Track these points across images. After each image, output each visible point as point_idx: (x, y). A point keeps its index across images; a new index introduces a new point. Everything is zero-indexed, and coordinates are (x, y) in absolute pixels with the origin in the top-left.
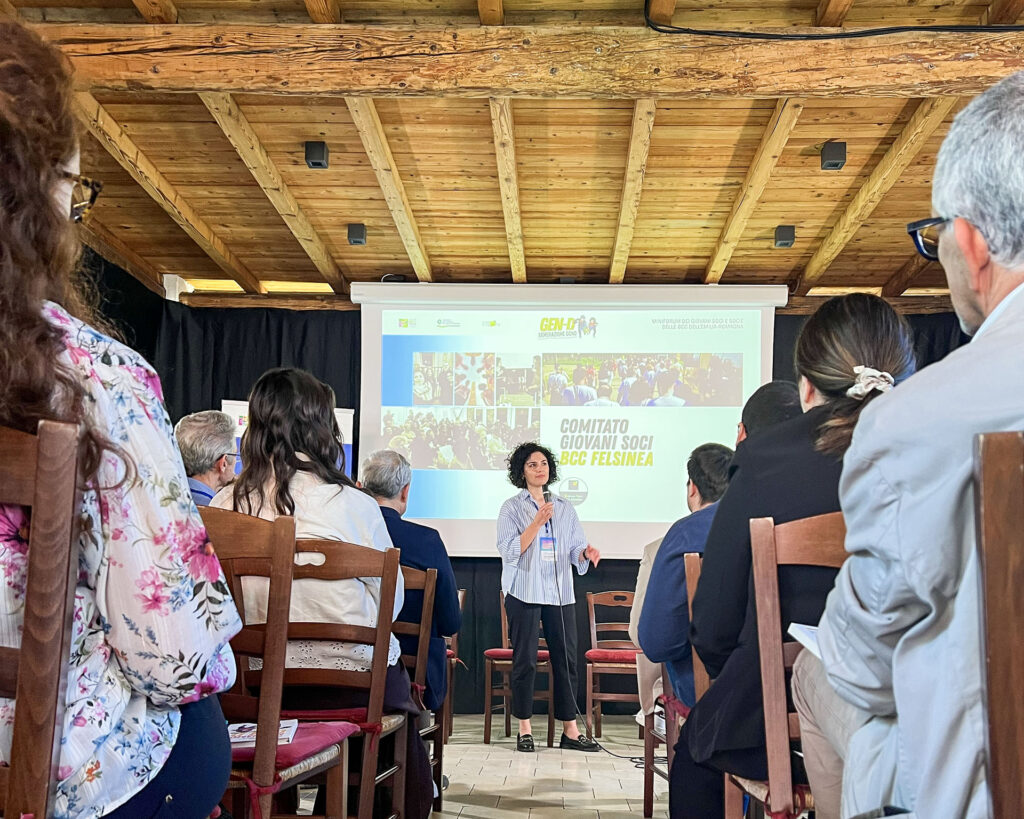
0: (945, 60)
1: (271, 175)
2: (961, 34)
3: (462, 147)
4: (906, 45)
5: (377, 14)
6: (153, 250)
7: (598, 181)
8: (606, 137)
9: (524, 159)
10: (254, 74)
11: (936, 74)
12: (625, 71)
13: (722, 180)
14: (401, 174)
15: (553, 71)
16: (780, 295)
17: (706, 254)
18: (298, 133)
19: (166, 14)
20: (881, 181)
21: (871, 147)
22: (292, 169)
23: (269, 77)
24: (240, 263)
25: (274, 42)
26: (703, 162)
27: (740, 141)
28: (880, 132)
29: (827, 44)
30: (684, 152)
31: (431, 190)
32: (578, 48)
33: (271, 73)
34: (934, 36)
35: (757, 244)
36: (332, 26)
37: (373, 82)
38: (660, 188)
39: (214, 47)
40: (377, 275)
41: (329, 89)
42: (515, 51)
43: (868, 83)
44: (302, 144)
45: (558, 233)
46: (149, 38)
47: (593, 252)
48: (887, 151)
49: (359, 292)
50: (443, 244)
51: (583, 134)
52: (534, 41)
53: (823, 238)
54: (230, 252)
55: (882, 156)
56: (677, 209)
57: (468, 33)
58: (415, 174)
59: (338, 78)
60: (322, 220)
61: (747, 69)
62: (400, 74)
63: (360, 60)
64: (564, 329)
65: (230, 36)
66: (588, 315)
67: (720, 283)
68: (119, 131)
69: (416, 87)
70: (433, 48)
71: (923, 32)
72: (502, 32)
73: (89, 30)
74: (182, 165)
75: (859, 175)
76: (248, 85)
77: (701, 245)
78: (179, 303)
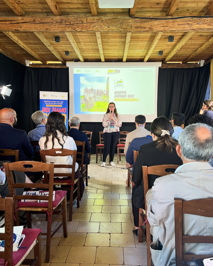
0: (195, 24)
1: (48, 43)
2: (198, 18)
3: (89, 37)
4: (186, 21)
5: (69, 13)
6: (23, 56)
7: (120, 43)
8: (121, 35)
9: (103, 39)
10: (43, 28)
11: (192, 27)
12: (124, 27)
13: (147, 43)
14: (76, 42)
15: (108, 27)
16: (160, 64)
17: (144, 56)
18: (53, 35)
19: (22, 14)
20: (181, 44)
21: (180, 37)
22: (52, 41)
23: (46, 29)
24: (42, 58)
25: (47, 21)
26: (143, 40)
27: (151, 36)
28: (181, 34)
29: (169, 21)
30: (139, 38)
31: (83, 45)
32: (114, 22)
34: (192, 19)
35: (155, 54)
36: (59, 17)
37: (69, 30)
38: (133, 44)
39: (33, 22)
40: (72, 60)
41: (59, 31)
42: (100, 23)
43: (178, 29)
44: (54, 37)
45: (111, 53)
46: (19, 20)
47: (119, 56)
48: (183, 37)
49: (68, 64)
50: (86, 54)
51: (116, 35)
52: (104, 20)
53: (169, 53)
54: (40, 56)
55: (182, 38)
57: (90, 18)
58: (80, 42)
59: (61, 29)
60: (59, 51)
61: (151, 26)
62: (75, 28)
63: (66, 25)
64: (113, 72)
65: (37, 19)
67: (147, 62)
68: (13, 35)
69: (78, 31)
70: (82, 22)
71: (190, 18)
72: (97, 18)
73: (6, 18)
74: (28, 41)
75: (177, 42)
76: (42, 30)
77: (143, 54)
78: (29, 67)
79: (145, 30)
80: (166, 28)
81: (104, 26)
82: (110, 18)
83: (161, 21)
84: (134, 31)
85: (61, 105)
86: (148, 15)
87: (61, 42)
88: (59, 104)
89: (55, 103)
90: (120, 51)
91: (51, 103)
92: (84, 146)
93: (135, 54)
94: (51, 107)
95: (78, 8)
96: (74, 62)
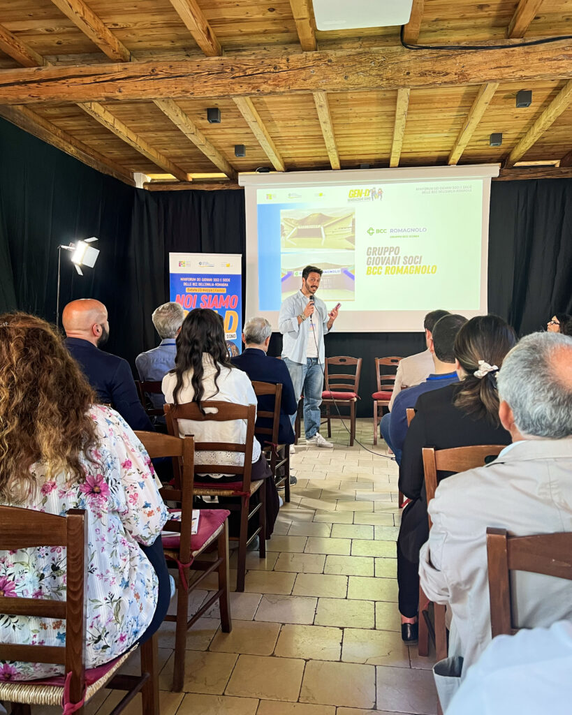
1: (189, 127)
3: (298, 106)
4: (563, 48)
5: (243, 47)
6: (127, 162)
7: (379, 118)
8: (382, 97)
9: (335, 110)
10: (174, 89)
12: (389, 75)
13: (455, 114)
14: (262, 120)
15: (346, 78)
16: (494, 170)
17: (450, 149)
18: (202, 104)
19: (124, 57)
20: (554, 111)
21: (548, 92)
22: (201, 121)
23: (183, 91)
24: (176, 166)
25: (184, 70)
27: (465, 94)
28: (554, 85)
29: (512, 51)
30: (431, 101)
31: (281, 127)
32: (360, 63)
33: (184, 88)
35: (479, 143)
36: (217, 58)
37: (241, 90)
38: (417, 119)
39: (151, 75)
40: (254, 168)
41: (217, 95)
42: (323, 67)
43: (539, 73)
44: (205, 110)
45: (357, 144)
46: (115, 72)
47: (379, 152)
48: (558, 93)
49: (244, 179)
50: (290, 152)
51: (368, 96)
52: (334, 60)
53: (521, 138)
54: (170, 161)
55: (555, 96)
56: (428, 129)
57: (296, 58)
58: (271, 120)
59: (221, 89)
60: (220, 144)
61: (464, 69)
62: (257, 85)
63: (233, 78)
64: (363, 196)
65: (160, 68)
66: (378, 187)
67: (457, 164)
68: (103, 110)
69: (266, 91)
70: (275, 68)
72: (315, 55)
73: (82, 69)
74: (139, 123)
75: (541, 106)
76: (172, 95)
77: (446, 145)
78: (144, 190)
79: (446, 79)
80: (507, 70)
81: (334, 76)
82: (350, 53)
83: (491, 54)
84: (415, 84)
85: (225, 289)
86: (455, 38)
87: (222, 121)
88: (220, 285)
89: (208, 282)
90: (380, 138)
91: (198, 282)
92: (278, 395)
93: (424, 146)
94: (199, 295)
95: (265, 32)
96: (258, 173)
